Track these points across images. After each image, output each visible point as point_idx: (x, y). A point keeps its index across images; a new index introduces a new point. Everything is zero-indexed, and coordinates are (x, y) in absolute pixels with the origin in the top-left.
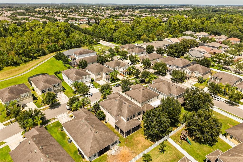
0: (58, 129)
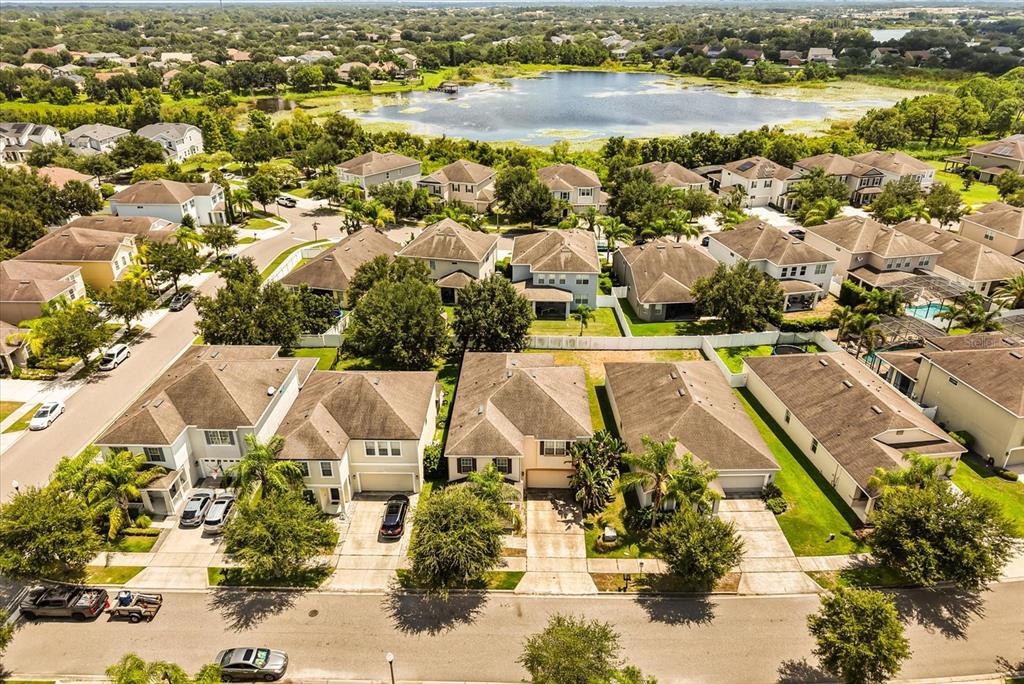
0: (795, 512)
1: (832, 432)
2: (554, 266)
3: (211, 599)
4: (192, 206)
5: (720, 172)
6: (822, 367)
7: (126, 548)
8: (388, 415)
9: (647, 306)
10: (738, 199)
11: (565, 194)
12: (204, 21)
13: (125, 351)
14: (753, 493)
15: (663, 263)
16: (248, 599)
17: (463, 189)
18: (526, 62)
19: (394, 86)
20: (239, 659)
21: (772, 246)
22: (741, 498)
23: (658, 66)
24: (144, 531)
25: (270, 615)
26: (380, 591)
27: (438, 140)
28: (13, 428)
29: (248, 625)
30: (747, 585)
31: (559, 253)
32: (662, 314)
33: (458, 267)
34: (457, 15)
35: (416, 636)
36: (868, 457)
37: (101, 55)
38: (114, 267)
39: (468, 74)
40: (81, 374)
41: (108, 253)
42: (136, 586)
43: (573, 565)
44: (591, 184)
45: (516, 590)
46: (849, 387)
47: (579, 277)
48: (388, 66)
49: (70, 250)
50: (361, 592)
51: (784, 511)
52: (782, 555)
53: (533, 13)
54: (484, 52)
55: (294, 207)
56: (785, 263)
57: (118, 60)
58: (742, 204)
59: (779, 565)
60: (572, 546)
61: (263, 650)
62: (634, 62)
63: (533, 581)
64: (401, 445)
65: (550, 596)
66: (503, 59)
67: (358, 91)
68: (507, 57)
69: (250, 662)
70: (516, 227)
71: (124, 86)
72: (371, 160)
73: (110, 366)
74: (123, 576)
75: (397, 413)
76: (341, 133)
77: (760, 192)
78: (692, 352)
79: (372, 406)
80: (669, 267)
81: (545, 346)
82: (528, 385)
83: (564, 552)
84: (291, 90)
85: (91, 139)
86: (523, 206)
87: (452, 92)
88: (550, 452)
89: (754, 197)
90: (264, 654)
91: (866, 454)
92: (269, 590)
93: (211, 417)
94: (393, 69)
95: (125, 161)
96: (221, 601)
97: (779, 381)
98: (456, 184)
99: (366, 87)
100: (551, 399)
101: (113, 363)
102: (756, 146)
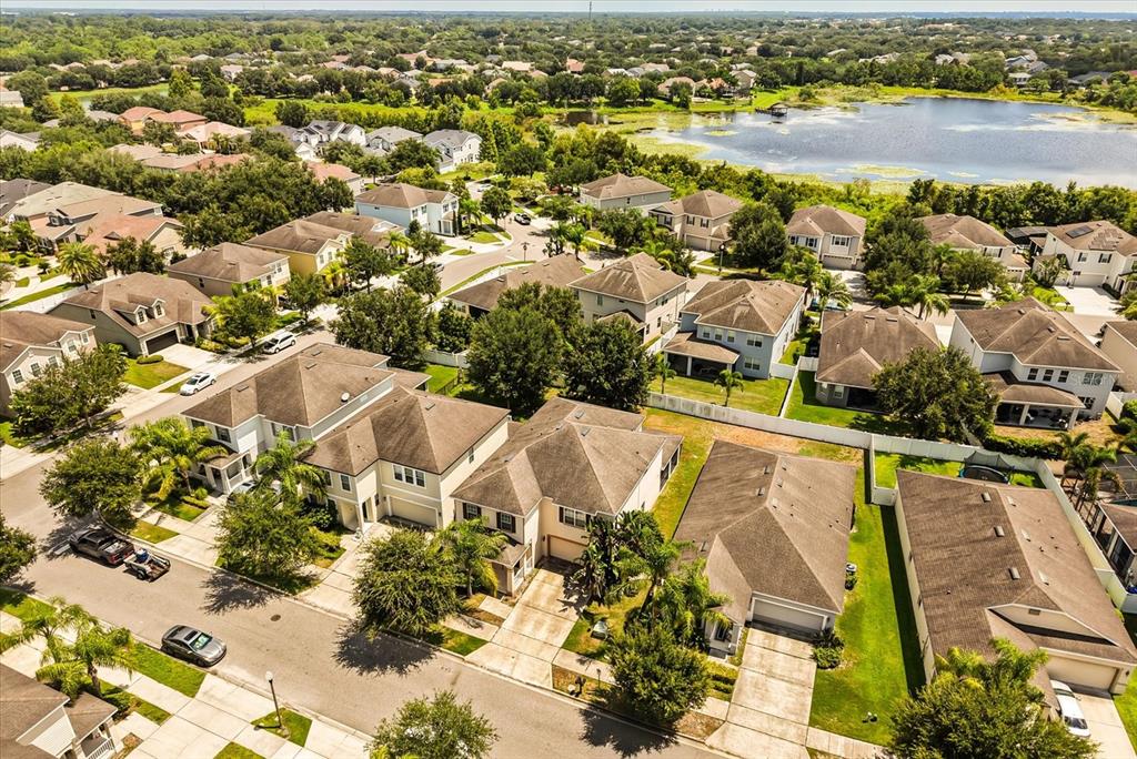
0: (846, 673)
1: (943, 587)
2: (724, 320)
3: (208, 577)
4: (424, 212)
5: (1044, 235)
6: (980, 502)
7: (178, 512)
8: (422, 444)
9: (825, 385)
10: (1054, 274)
11: (812, 240)
12: (568, 31)
13: (290, 340)
14: (808, 635)
15: (866, 336)
16: (235, 587)
17: (698, 222)
18: (891, 84)
19: (719, 105)
20: (181, 637)
21: (1027, 338)
22: (788, 636)
23: (1068, 96)
24: (197, 502)
25: (241, 607)
26: (345, 616)
27: (718, 167)
28: (169, 390)
29: (218, 610)
30: (723, 738)
31: (735, 306)
32: (844, 398)
33: (624, 306)
34: (840, 28)
35: (346, 669)
36: (968, 632)
37: (450, 61)
38: (318, 260)
39: (809, 96)
40: (247, 354)
41: (315, 246)
42: (162, 549)
43: (541, 650)
44: (851, 232)
45: (467, 658)
46: (998, 536)
47: (752, 338)
48: (716, 83)
49: (288, 241)
50: (329, 611)
51: (832, 667)
52: (793, 718)
53: (940, 26)
54: (841, 70)
55: (528, 224)
56: (1035, 362)
57: (465, 67)
58: (1057, 281)
59: (778, 728)
60: (554, 631)
61: (206, 636)
62: (1038, 90)
63: (491, 654)
64: (427, 477)
65: (497, 675)
66: (862, 79)
67: (674, 108)
68: (868, 78)
69: (188, 643)
70: (743, 272)
71: (449, 92)
72: (614, 183)
73: (272, 350)
74: (159, 537)
75: (432, 443)
76: (610, 152)
77: (1090, 267)
78: (854, 451)
79: (413, 430)
80: (872, 342)
81: (676, 409)
82: (571, 443)
83: (542, 634)
84: (607, 104)
85: (383, 141)
86: (748, 249)
87: (781, 115)
88: (569, 521)
89: (1079, 273)
90: (206, 639)
91: (966, 627)
92: (256, 585)
93: (280, 411)
94: (721, 86)
95: (398, 163)
96: (214, 582)
97: (921, 507)
98: (691, 216)
99: (684, 105)
100: (589, 463)
101: (274, 348)
102: (1116, 206)
